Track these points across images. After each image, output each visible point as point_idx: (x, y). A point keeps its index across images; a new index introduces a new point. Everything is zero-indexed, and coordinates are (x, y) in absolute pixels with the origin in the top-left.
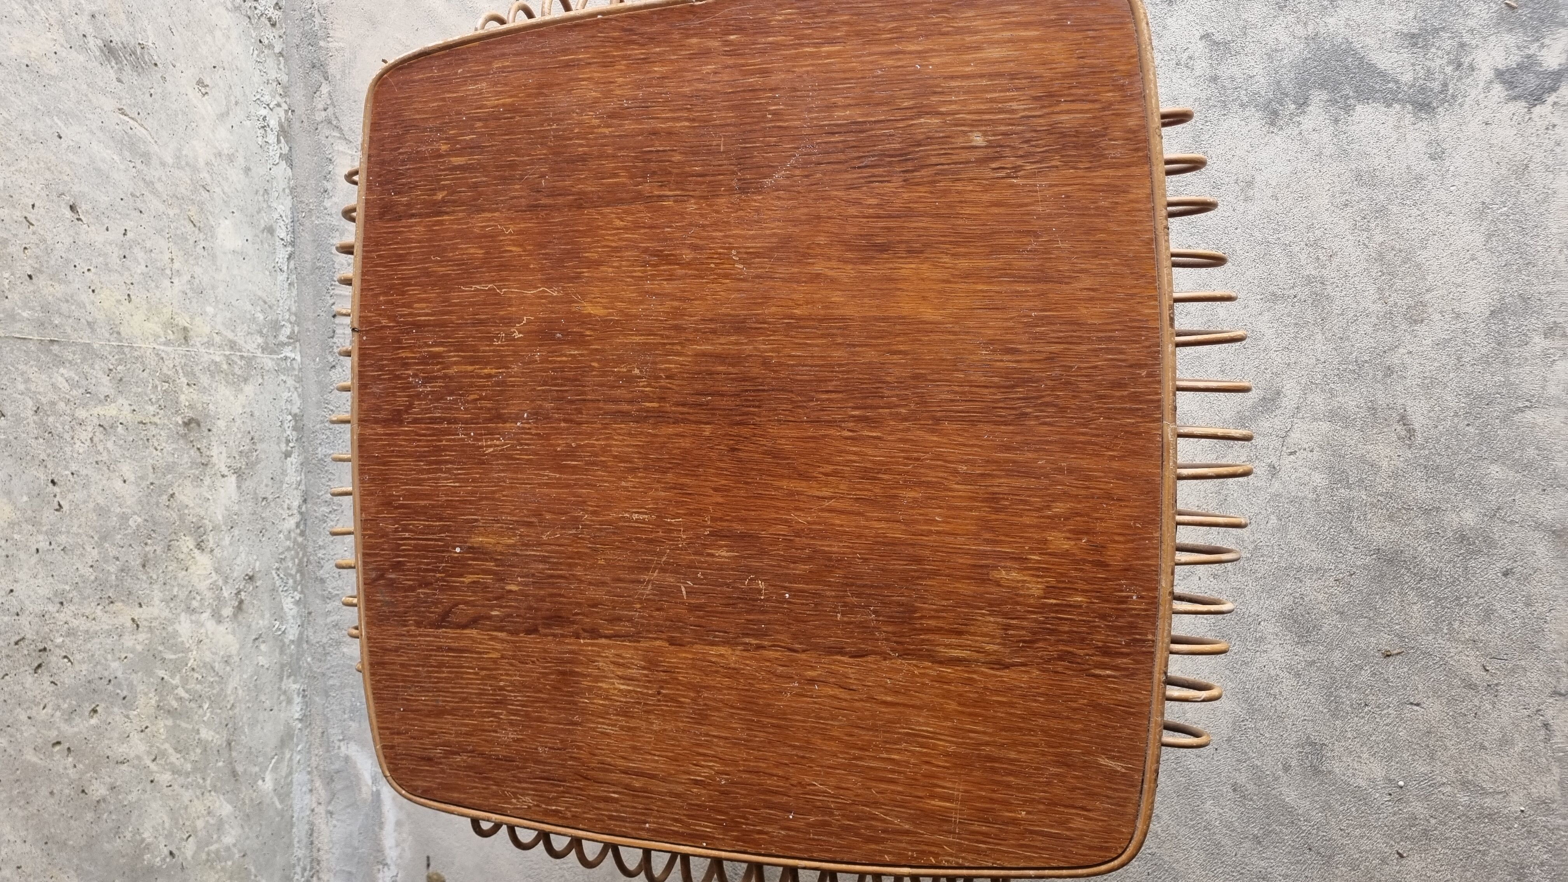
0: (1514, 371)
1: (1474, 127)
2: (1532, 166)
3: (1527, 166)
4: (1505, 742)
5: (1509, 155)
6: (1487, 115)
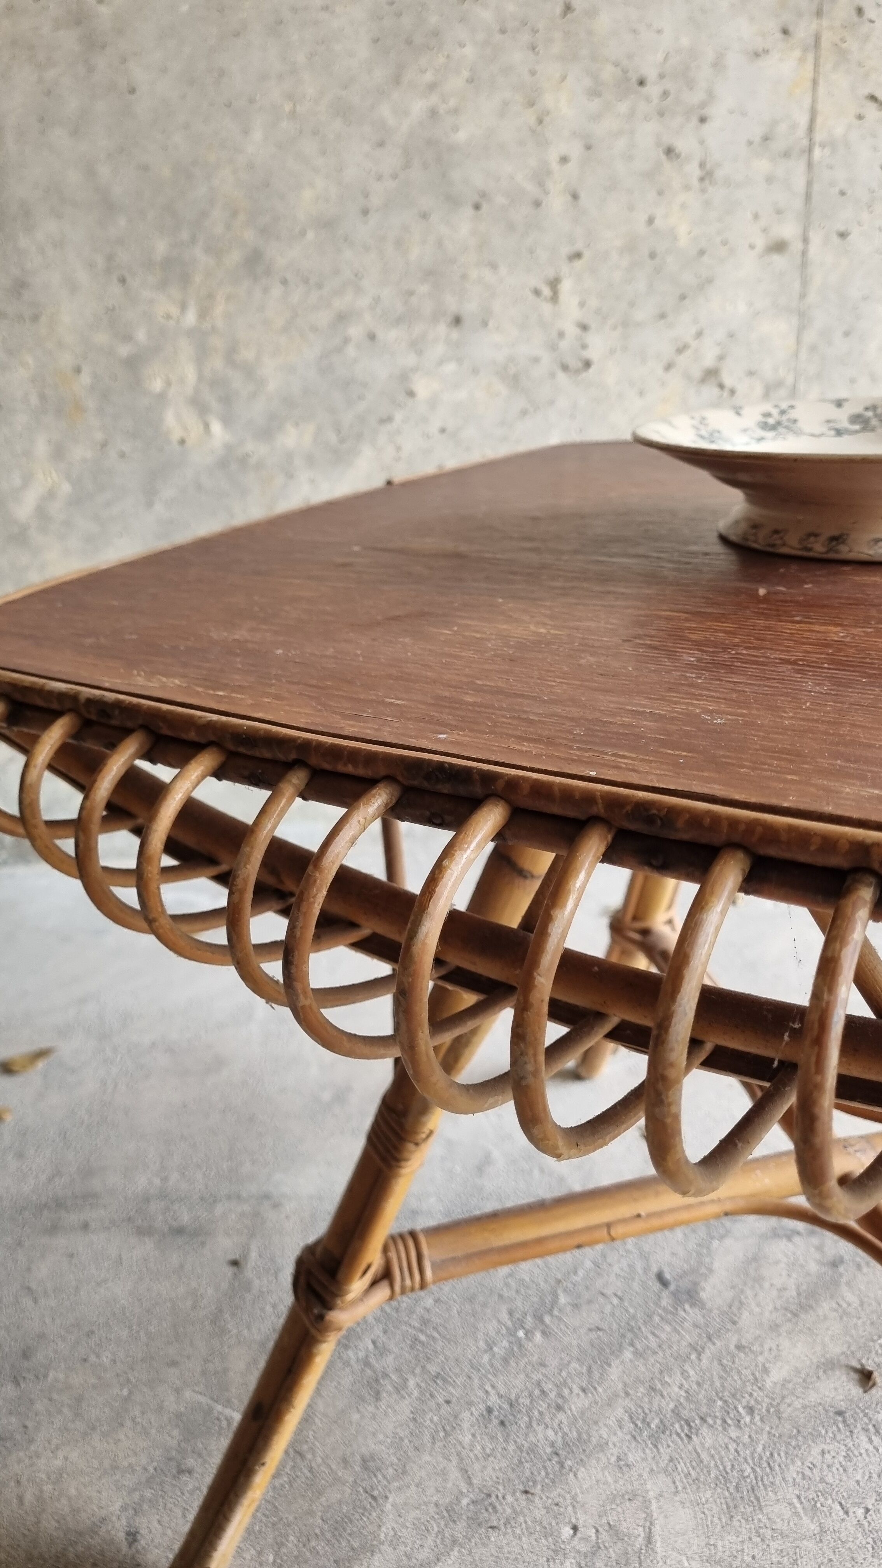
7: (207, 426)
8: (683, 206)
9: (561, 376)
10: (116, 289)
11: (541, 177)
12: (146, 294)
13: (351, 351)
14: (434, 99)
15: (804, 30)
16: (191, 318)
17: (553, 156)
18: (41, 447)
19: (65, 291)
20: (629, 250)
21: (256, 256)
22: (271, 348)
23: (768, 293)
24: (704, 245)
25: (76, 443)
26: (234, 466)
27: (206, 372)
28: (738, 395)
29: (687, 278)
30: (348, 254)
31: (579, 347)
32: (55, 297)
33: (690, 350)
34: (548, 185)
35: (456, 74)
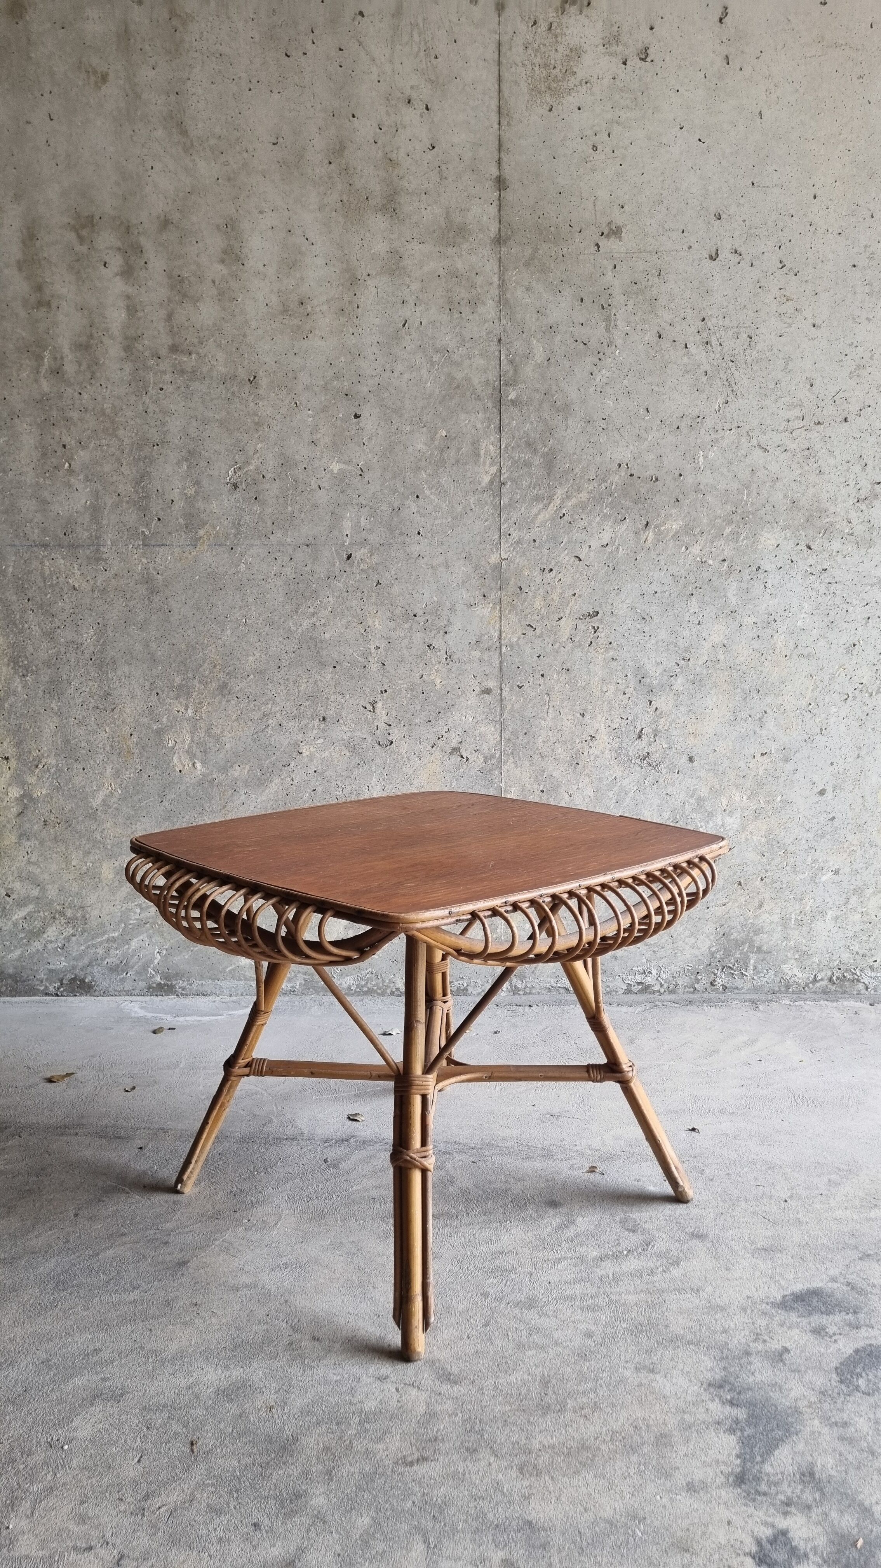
0: (468, 1536)
1: (723, 1513)
2: (688, 1555)
3: (687, 1551)
4: (82, 1519)
5: (698, 1538)
6: (737, 1521)
7: (194, 764)
8: (437, 671)
9: (377, 747)
10: (154, 698)
11: (366, 655)
12: (169, 701)
13: (269, 731)
14: (314, 619)
15: (494, 596)
16: (190, 712)
17: (372, 647)
18: (109, 771)
19: (129, 698)
20: (411, 690)
21: (224, 686)
22: (229, 728)
23: (484, 713)
24: (449, 689)
25: (126, 769)
26: (206, 785)
27: (195, 738)
28: (470, 761)
29: (442, 704)
30: (270, 686)
31: (387, 734)
32: (124, 701)
33: (444, 738)
34: (370, 659)
35: (325, 609)
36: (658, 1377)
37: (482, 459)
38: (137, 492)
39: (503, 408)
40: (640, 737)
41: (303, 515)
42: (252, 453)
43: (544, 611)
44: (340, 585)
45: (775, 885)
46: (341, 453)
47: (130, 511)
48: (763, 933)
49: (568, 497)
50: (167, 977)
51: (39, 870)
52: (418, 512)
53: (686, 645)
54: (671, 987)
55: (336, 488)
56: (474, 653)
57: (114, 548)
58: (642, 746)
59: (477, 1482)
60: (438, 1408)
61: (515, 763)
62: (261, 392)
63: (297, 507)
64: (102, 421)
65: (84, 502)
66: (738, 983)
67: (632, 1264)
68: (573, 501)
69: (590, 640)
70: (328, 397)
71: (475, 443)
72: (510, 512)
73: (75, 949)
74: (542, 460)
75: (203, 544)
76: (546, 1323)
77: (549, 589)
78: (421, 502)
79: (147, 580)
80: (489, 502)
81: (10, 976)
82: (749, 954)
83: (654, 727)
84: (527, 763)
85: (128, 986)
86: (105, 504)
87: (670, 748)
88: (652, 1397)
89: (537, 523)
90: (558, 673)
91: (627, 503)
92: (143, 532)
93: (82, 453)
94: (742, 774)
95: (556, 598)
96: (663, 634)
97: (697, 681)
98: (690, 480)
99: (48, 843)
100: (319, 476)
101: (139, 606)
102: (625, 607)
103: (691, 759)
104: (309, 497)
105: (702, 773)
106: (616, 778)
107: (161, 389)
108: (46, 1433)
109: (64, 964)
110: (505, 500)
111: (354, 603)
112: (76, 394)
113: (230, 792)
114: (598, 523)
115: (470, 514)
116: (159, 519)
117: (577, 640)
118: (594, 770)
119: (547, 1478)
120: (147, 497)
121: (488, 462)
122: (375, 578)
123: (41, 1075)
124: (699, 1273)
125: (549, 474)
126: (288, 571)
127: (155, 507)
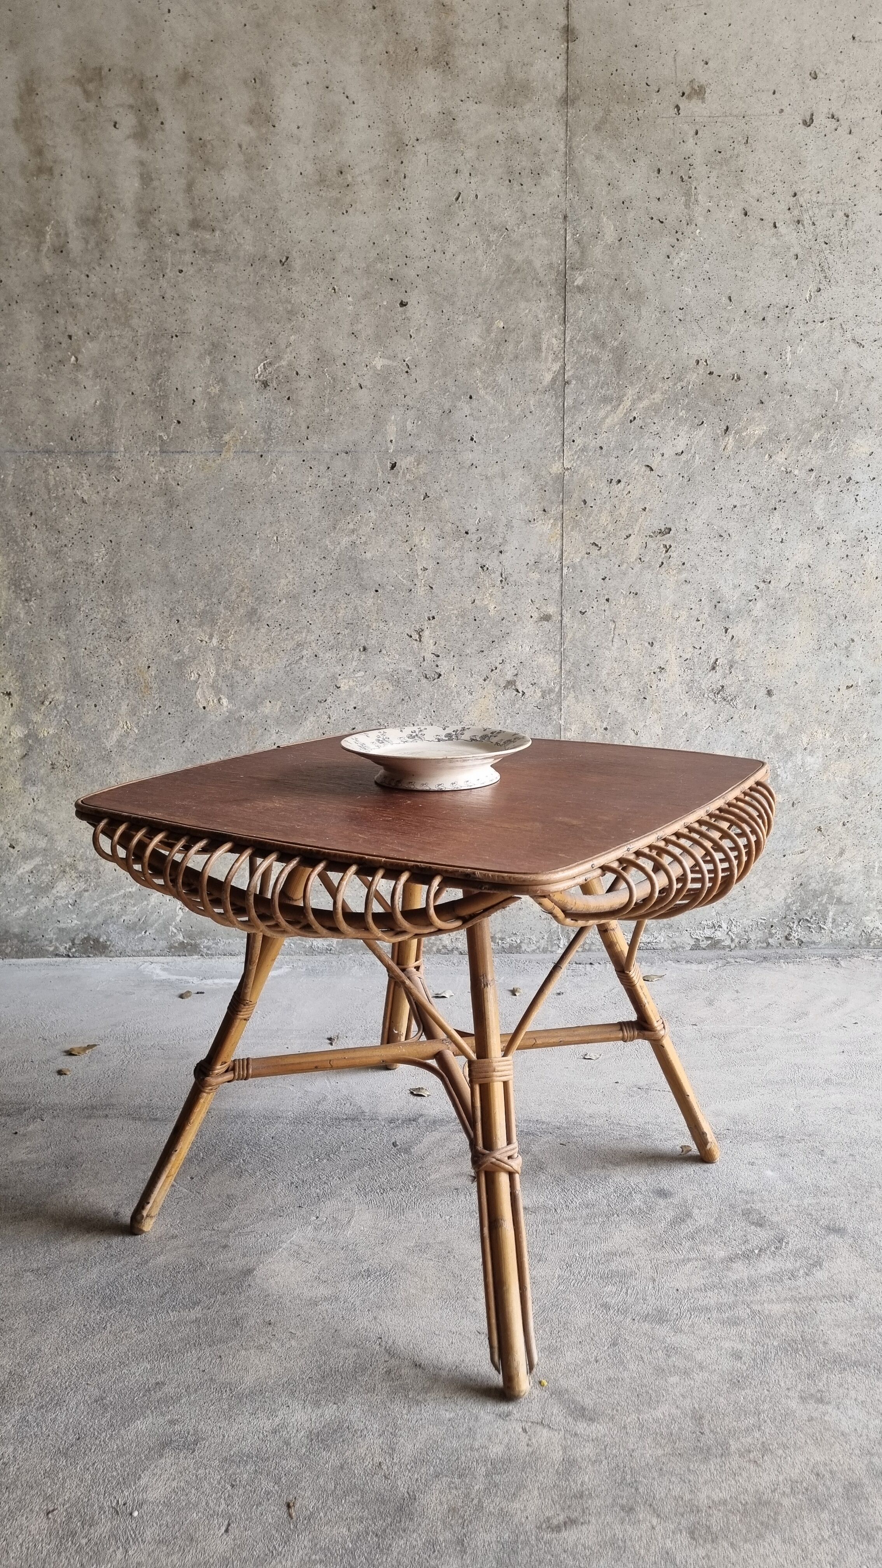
7: (219, 700)
8: (491, 595)
9: (424, 681)
10: (174, 626)
11: (412, 577)
12: (190, 629)
13: (304, 662)
14: (354, 537)
15: (554, 511)
16: (215, 641)
17: (419, 568)
18: (124, 708)
19: (146, 626)
20: (462, 617)
21: (254, 611)
22: (259, 660)
23: (542, 642)
24: (504, 615)
25: (144, 707)
26: (233, 723)
27: (221, 671)
28: (527, 695)
29: (495, 632)
30: (304, 612)
31: (434, 666)
32: (140, 629)
33: (498, 670)
34: (416, 581)
35: (366, 525)
36: (829, 1408)
37: (543, 354)
38: (153, 391)
39: (568, 295)
40: (714, 668)
41: (341, 418)
42: (284, 346)
43: (610, 528)
44: (383, 498)
45: (858, 831)
46: (384, 346)
47: (146, 412)
48: (843, 882)
49: (640, 399)
50: (190, 936)
51: (46, 818)
52: (471, 415)
53: (768, 565)
54: (743, 942)
55: (379, 387)
56: (531, 575)
57: (127, 455)
58: (715, 679)
59: (642, 1552)
60: (578, 1453)
61: (576, 697)
62: (295, 275)
63: (335, 409)
64: (113, 309)
65: (93, 401)
66: (816, 937)
67: (767, 1266)
68: (645, 403)
69: (660, 560)
70: (370, 281)
71: (536, 336)
72: (574, 415)
73: (89, 905)
74: (611, 356)
75: (228, 450)
76: (683, 1340)
77: (617, 503)
78: (474, 403)
79: (165, 491)
80: (551, 404)
81: (16, 936)
82: (828, 905)
83: (729, 657)
84: (589, 697)
85: (147, 945)
86: (117, 404)
87: (747, 681)
88: (828, 1435)
89: (605, 427)
90: (625, 597)
91: (706, 405)
92: (160, 436)
93: (90, 345)
94: (825, 709)
95: (624, 513)
96: (742, 554)
97: (778, 606)
98: (775, 379)
99: (57, 789)
100: (359, 373)
101: (157, 521)
102: (700, 523)
103: (769, 693)
104: (349, 397)
105: (782, 709)
106: (686, 714)
107: (181, 271)
108: (110, 1495)
109: (76, 922)
110: (569, 402)
111: (399, 518)
112: (83, 277)
113: (260, 731)
114: (673, 428)
115: (530, 417)
116: (179, 422)
117: (646, 560)
118: (663, 705)
119: (726, 1545)
120: (165, 397)
121: (551, 357)
122: (422, 490)
123: (58, 1047)
124: (847, 1276)
125: (618, 372)
126: (325, 482)
127: (175, 408)
